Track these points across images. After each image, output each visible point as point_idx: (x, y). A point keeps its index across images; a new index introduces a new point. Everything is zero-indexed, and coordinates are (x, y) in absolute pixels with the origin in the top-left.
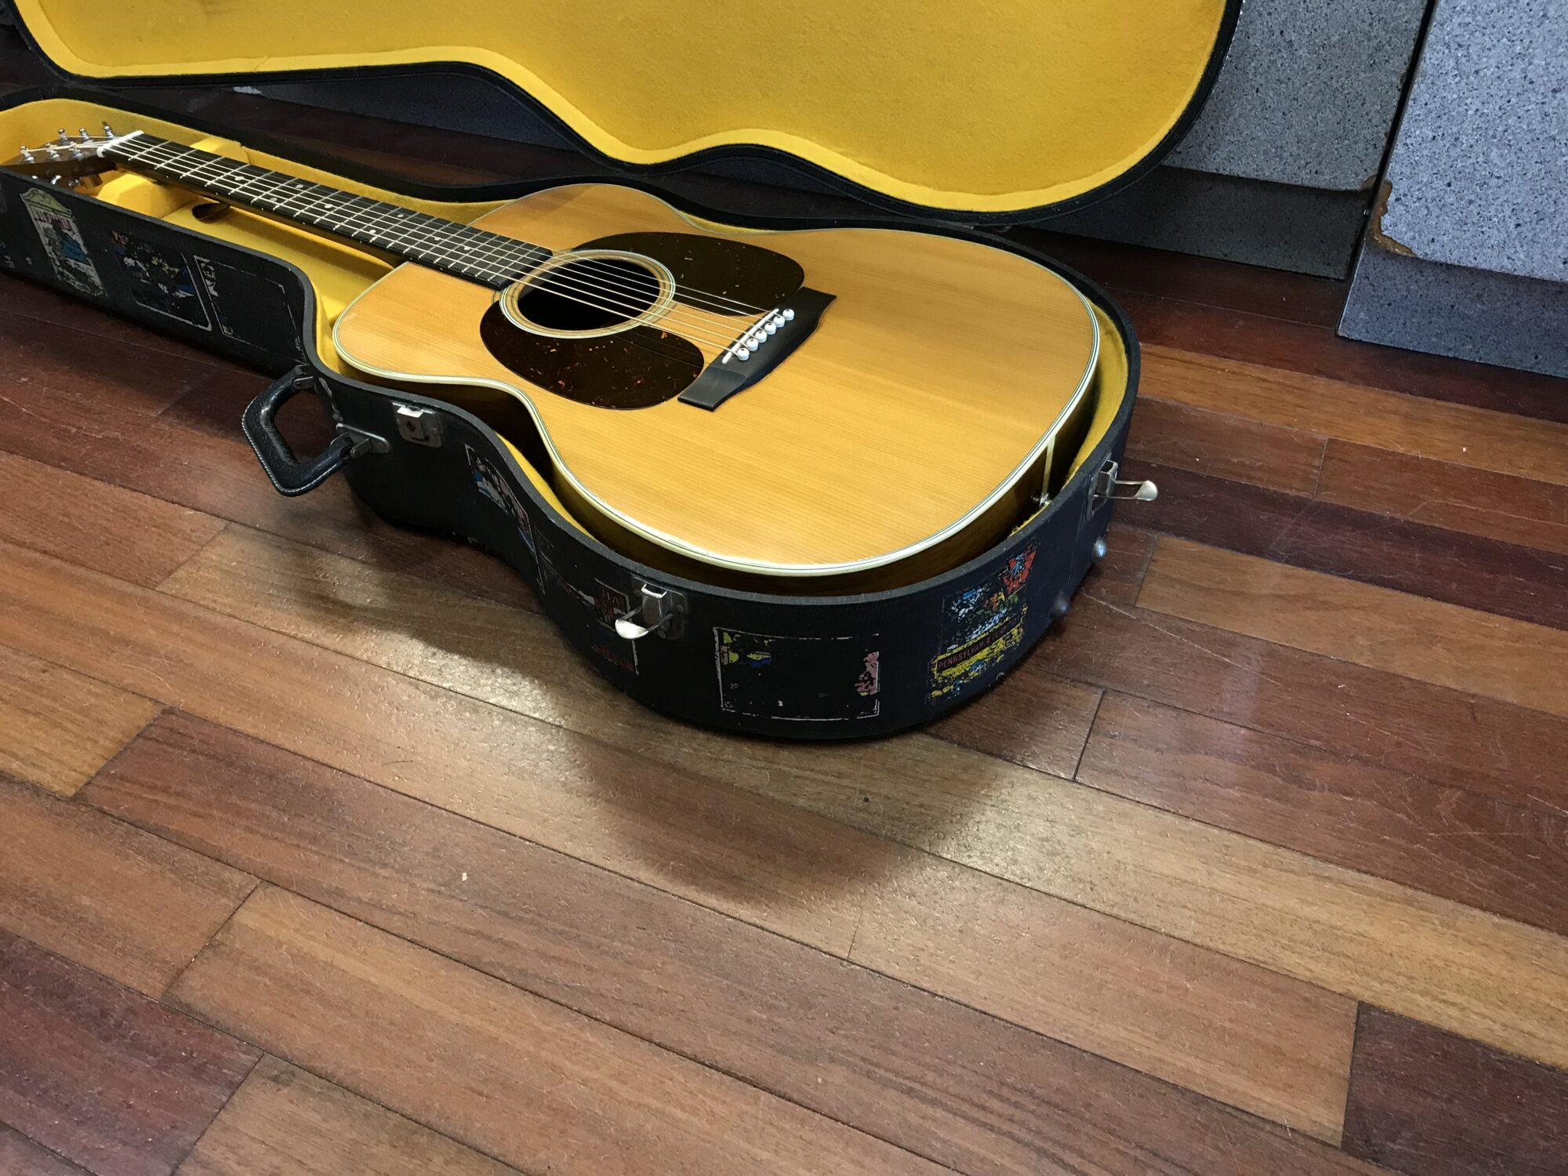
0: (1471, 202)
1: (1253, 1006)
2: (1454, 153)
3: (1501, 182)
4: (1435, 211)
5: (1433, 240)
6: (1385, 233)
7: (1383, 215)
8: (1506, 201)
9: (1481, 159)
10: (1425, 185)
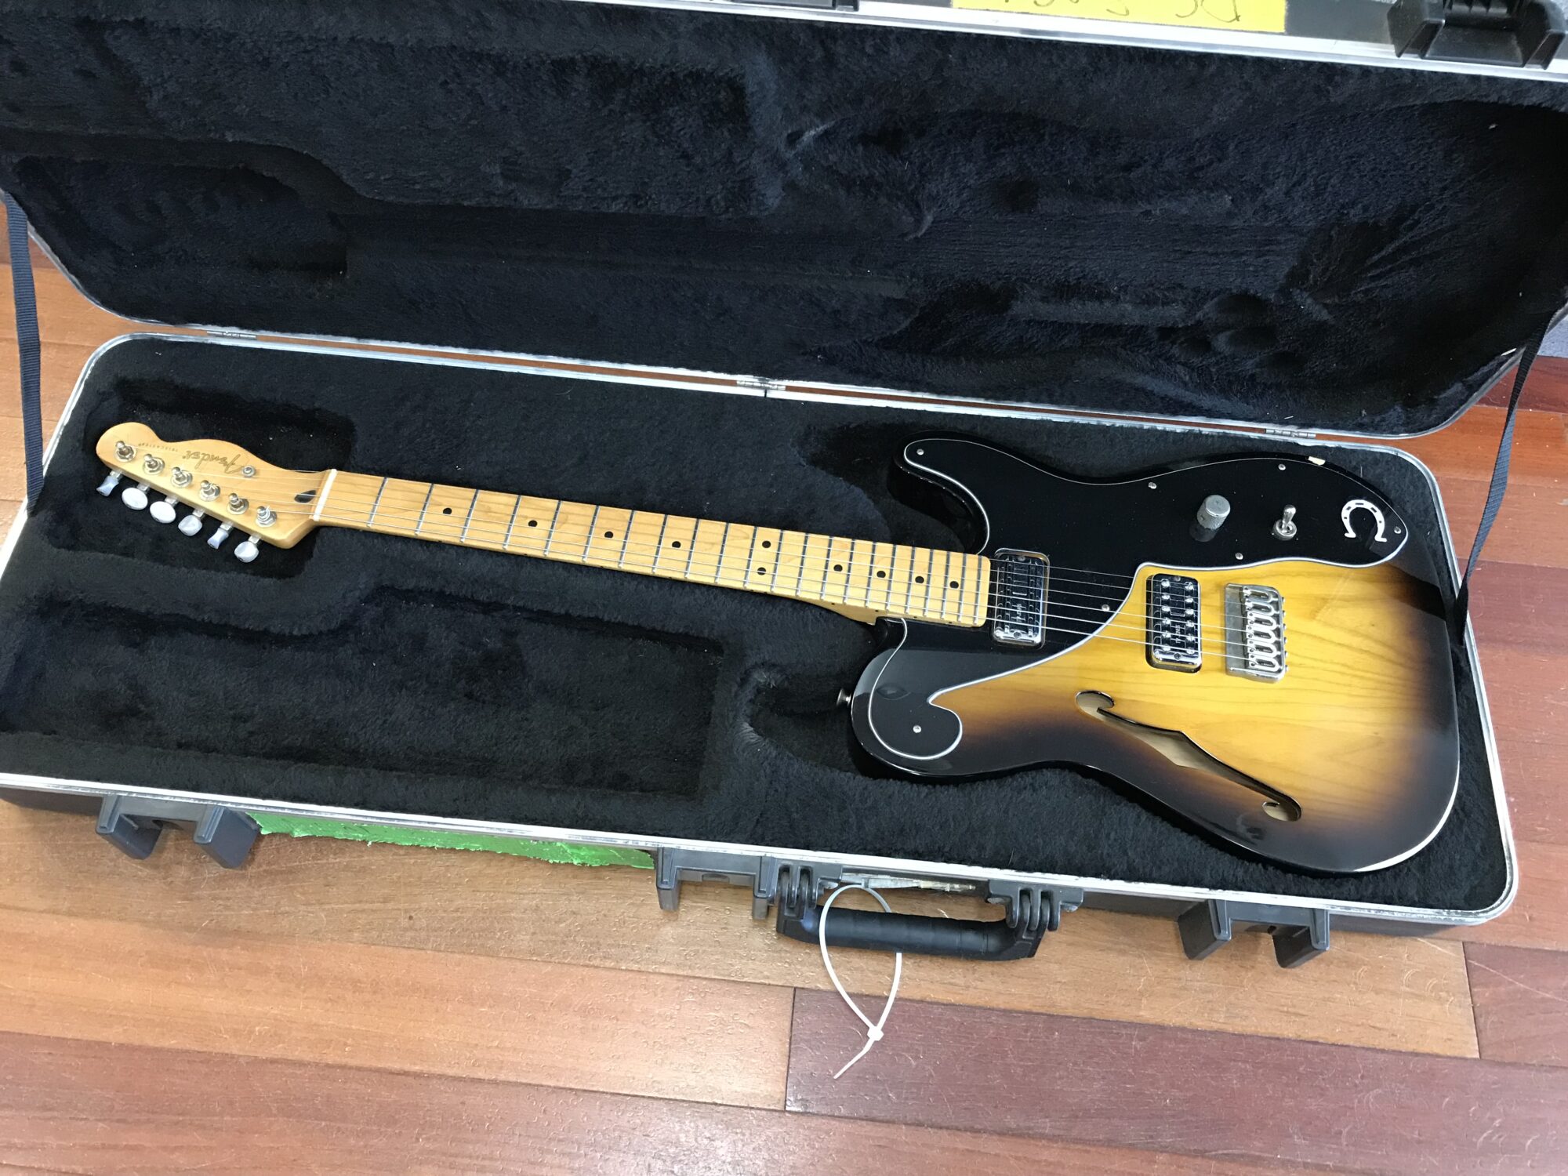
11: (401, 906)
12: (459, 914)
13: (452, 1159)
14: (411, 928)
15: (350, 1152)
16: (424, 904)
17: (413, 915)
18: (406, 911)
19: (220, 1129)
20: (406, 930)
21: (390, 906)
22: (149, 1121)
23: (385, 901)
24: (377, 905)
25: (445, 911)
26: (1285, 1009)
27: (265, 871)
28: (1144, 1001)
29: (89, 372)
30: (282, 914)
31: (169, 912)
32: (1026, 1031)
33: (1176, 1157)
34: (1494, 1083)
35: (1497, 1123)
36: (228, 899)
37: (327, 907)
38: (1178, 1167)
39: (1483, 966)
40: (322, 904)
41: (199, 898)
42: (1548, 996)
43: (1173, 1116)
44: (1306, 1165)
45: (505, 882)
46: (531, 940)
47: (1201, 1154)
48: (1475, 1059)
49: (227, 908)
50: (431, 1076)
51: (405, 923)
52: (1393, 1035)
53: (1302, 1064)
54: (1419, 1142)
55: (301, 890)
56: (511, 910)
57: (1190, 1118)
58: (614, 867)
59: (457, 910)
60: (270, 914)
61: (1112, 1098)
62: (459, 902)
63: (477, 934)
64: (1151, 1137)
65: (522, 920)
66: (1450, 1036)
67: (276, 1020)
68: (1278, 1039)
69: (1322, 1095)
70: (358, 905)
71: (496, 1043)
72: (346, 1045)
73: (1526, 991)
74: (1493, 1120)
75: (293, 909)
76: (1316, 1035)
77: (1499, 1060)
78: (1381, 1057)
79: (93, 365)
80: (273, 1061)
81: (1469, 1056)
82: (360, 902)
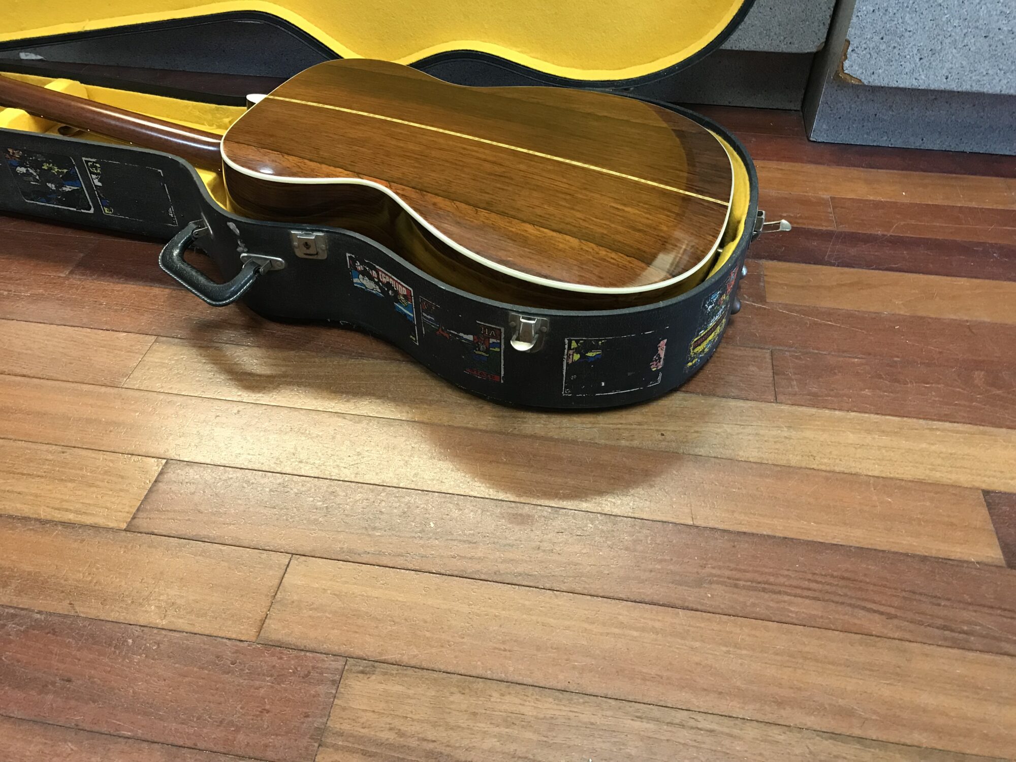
0: (895, 47)
1: (928, 504)
2: (885, 19)
3: (911, 33)
4: (875, 55)
5: (873, 73)
6: (846, 72)
7: (845, 60)
8: (915, 45)
9: (900, 21)
10: (869, 40)
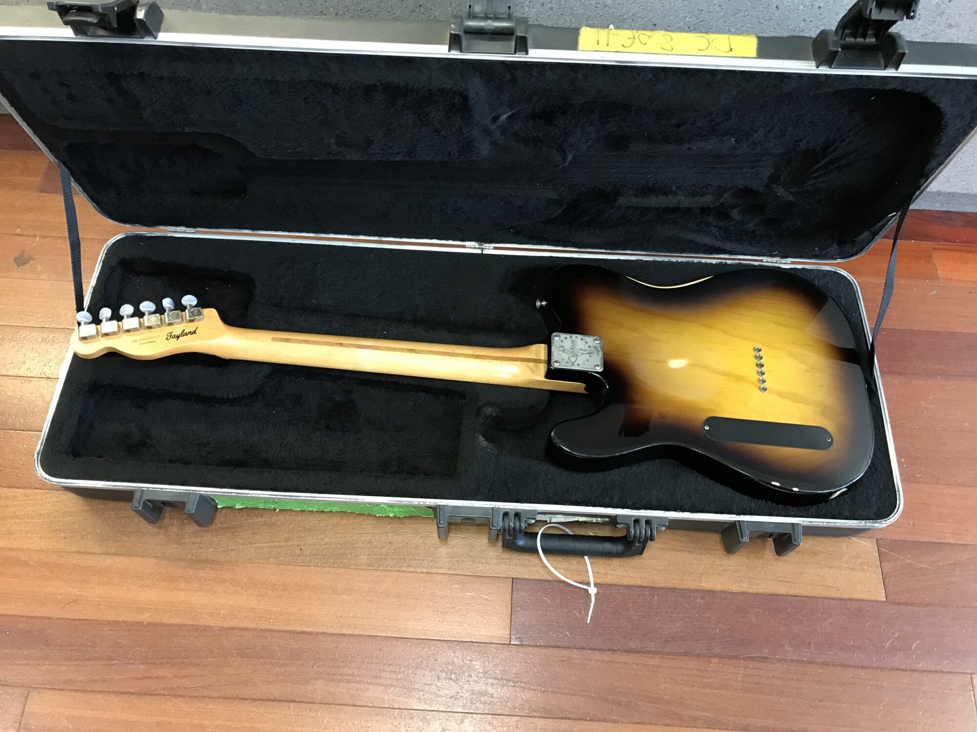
11: (295, 543)
12: (327, 546)
13: (332, 677)
14: (301, 555)
15: (277, 675)
16: (308, 542)
17: (302, 547)
18: (298, 546)
19: (207, 665)
20: (299, 556)
21: (289, 543)
22: (168, 663)
23: (287, 540)
24: (282, 544)
25: (319, 545)
26: (780, 579)
27: (219, 527)
28: (703, 578)
29: (104, 256)
30: (231, 550)
31: (169, 551)
32: (639, 596)
33: (722, 659)
34: (895, 614)
35: (896, 635)
36: (201, 543)
37: (255, 545)
38: (724, 664)
39: (887, 551)
40: (252, 544)
41: (184, 543)
42: (923, 566)
43: (720, 638)
44: (792, 661)
45: (351, 528)
46: (368, 558)
47: (736, 657)
48: (884, 601)
49: (200, 548)
50: (317, 634)
51: (298, 552)
52: (838, 590)
53: (789, 607)
54: (853, 646)
55: (240, 537)
56: (356, 543)
57: (729, 639)
58: (411, 517)
59: (326, 544)
60: (224, 551)
61: (687, 631)
62: (327, 540)
63: (338, 557)
64: (709, 650)
65: (362, 548)
66: (870, 590)
67: (232, 607)
68: (776, 595)
69: (800, 624)
70: (271, 544)
71: (352, 614)
72: (270, 619)
73: (911, 564)
74: (894, 633)
75: (236, 547)
76: (797, 592)
77: (896, 601)
78: (832, 602)
79: (105, 251)
80: (232, 629)
81: (880, 599)
82: (273, 542)
